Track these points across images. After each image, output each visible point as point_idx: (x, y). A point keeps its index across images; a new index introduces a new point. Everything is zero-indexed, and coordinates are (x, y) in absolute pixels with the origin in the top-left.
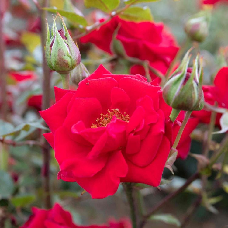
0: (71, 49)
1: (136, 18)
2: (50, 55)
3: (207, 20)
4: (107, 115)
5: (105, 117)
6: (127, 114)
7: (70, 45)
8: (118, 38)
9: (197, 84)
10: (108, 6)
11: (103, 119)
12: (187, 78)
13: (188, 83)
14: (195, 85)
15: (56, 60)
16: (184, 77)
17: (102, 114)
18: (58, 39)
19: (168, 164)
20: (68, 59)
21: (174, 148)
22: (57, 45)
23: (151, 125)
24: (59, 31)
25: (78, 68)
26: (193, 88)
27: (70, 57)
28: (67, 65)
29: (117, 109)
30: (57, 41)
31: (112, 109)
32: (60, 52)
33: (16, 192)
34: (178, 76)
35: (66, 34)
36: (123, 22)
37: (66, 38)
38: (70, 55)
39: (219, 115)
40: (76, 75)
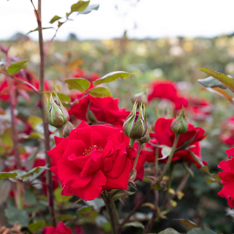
0: (63, 112)
1: (101, 95)
2: (50, 116)
3: (145, 93)
4: (89, 150)
5: (88, 151)
6: (102, 148)
7: (62, 109)
8: (90, 109)
9: (144, 121)
10: (83, 87)
11: (87, 153)
12: (137, 117)
13: (138, 120)
14: (142, 121)
15: (54, 119)
16: (135, 117)
17: (86, 150)
18: (55, 106)
19: (132, 180)
20: (62, 118)
21: (134, 169)
22: (54, 110)
23: (118, 151)
24: (55, 101)
25: (68, 125)
26: (141, 123)
27: (63, 116)
28: (61, 121)
29: (95, 146)
30: (54, 107)
31: (93, 146)
32: (56, 113)
33: (31, 222)
34: (131, 117)
35: (59, 103)
36: (93, 98)
37: (59, 105)
38: (63, 115)
39: (160, 149)
40: (67, 130)
